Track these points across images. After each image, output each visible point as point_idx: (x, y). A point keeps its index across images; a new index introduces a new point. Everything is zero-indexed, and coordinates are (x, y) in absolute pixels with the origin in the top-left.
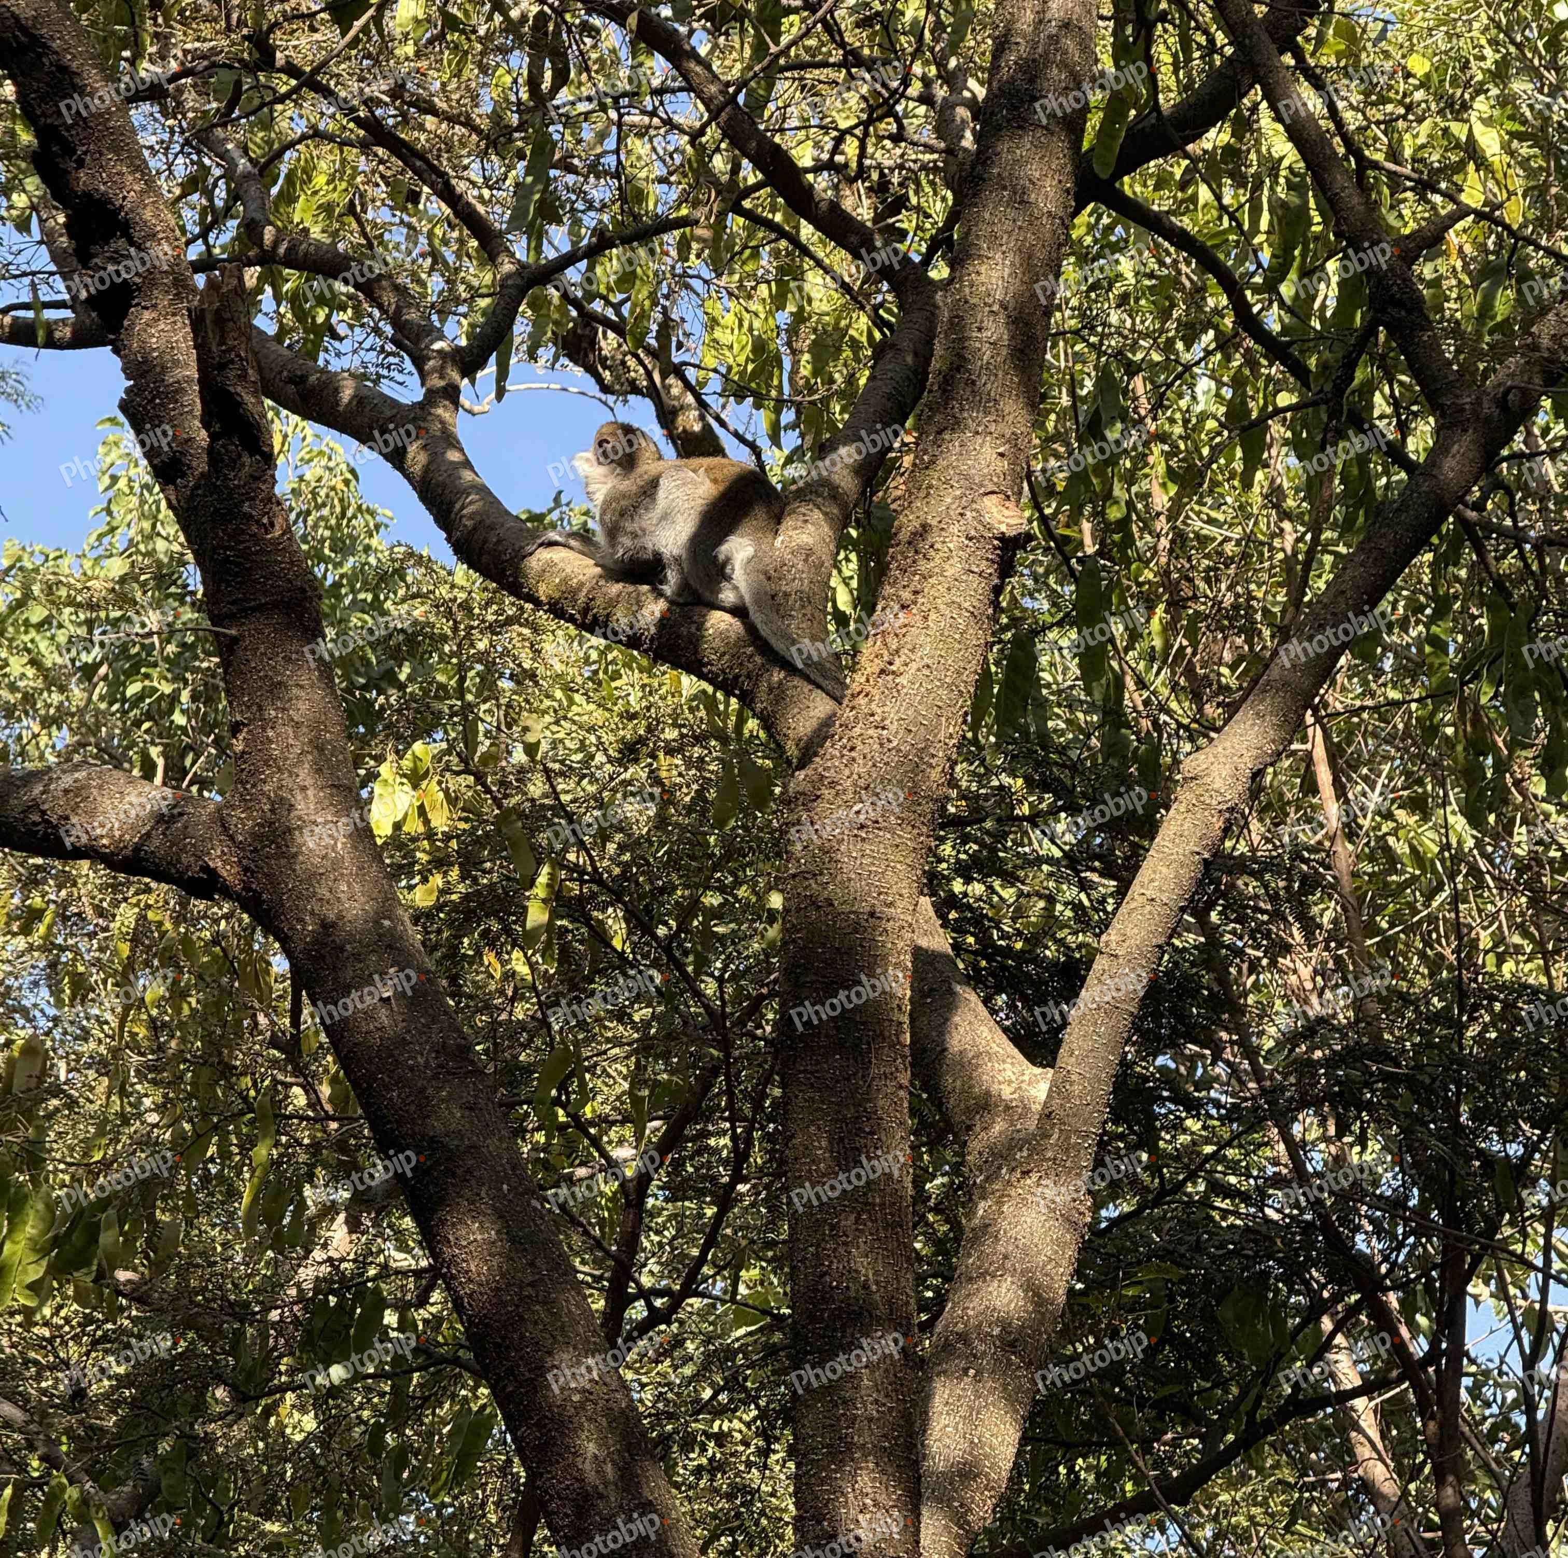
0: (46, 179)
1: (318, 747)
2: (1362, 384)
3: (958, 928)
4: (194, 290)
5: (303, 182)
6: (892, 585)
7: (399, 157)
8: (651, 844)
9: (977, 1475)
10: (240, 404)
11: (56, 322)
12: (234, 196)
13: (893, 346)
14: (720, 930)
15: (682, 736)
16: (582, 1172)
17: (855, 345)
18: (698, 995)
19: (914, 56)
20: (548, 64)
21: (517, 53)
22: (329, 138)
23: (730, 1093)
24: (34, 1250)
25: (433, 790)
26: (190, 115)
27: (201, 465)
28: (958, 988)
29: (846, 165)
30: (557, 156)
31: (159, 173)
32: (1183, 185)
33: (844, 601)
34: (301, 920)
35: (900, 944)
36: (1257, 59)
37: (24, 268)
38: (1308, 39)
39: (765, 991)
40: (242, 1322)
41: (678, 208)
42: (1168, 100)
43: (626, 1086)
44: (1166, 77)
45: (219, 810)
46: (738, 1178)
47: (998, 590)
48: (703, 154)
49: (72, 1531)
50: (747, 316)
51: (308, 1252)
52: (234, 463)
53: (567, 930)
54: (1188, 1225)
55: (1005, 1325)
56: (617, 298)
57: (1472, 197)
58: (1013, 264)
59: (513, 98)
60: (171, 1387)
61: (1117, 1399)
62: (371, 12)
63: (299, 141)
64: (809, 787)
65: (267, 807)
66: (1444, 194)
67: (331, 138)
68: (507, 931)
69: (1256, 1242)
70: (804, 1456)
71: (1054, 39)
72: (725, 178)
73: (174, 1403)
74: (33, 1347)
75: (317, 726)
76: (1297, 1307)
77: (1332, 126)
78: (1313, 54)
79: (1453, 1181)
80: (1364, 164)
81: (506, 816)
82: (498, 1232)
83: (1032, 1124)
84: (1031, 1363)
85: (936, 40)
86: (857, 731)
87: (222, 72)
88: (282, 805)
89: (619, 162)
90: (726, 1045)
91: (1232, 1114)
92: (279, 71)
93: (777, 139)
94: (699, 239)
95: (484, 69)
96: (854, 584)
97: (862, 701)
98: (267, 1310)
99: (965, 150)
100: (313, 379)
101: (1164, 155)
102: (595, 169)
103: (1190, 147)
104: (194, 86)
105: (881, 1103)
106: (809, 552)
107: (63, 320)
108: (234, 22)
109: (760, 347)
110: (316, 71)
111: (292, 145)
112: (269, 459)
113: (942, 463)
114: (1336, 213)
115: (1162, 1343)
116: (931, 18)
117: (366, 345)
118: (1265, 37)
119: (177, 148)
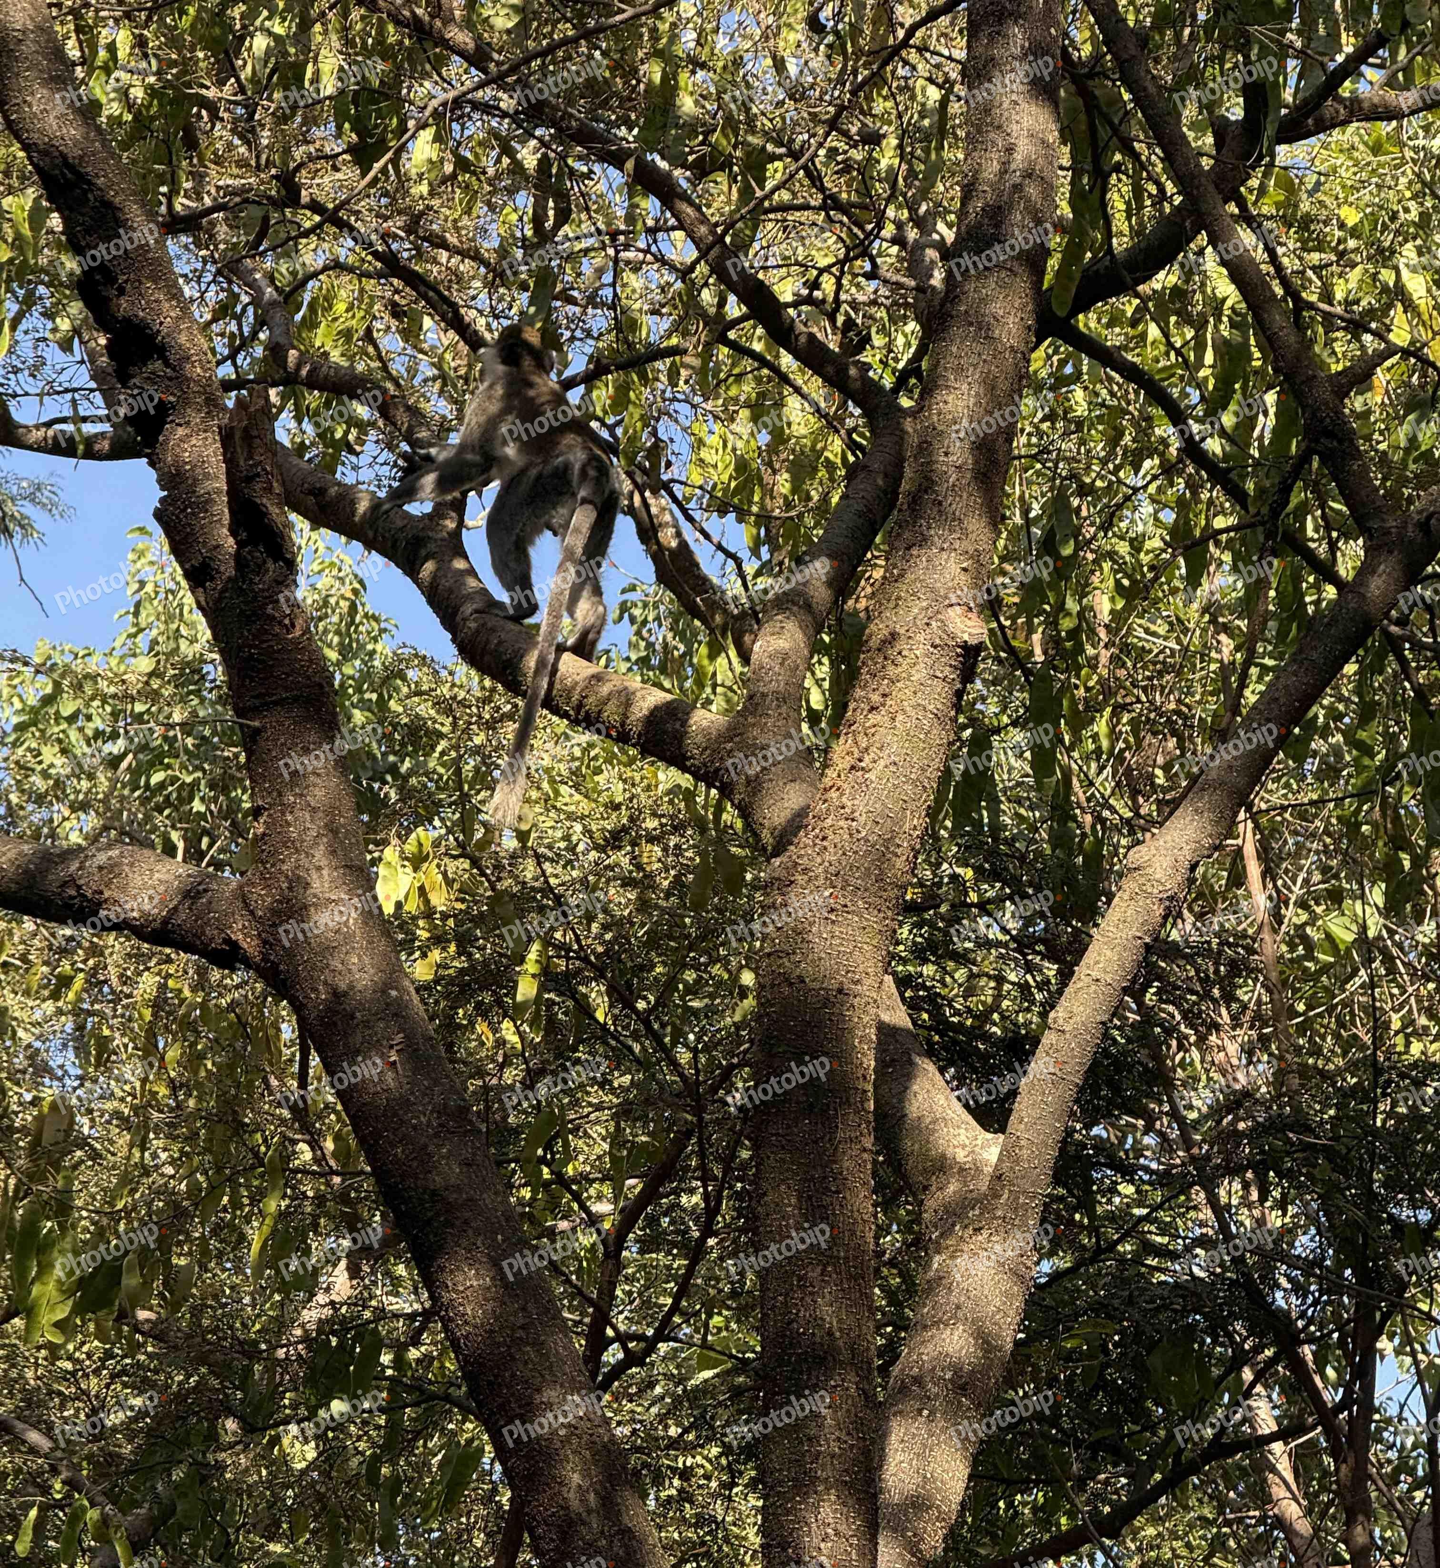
0: (89, 304)
1: (332, 830)
2: (1297, 508)
3: (913, 1006)
4: (225, 408)
5: (325, 309)
6: (864, 688)
7: (414, 288)
8: (632, 924)
9: (930, 1507)
10: (266, 514)
11: (96, 435)
12: (260, 323)
13: (865, 467)
14: (695, 1004)
15: (662, 825)
16: (563, 1225)
17: (830, 466)
18: (674, 1063)
19: (888, 201)
20: (551, 204)
21: (523, 193)
22: (349, 269)
23: (702, 1154)
24: (63, 1292)
25: (432, 874)
26: (222, 246)
27: (229, 570)
28: (918, 1060)
29: (824, 301)
30: (559, 288)
31: (192, 301)
32: (1134, 323)
33: (816, 700)
34: (315, 990)
35: (866, 1019)
36: (1204, 207)
37: (66, 385)
38: (1251, 191)
39: (735, 1061)
40: (250, 1358)
41: (669, 337)
42: (1120, 244)
43: (606, 1147)
44: (1120, 223)
45: (241, 887)
46: (708, 1231)
47: (959, 694)
48: (692, 291)
49: (90, 1549)
50: (730, 437)
51: (312, 1295)
52: (260, 569)
53: (554, 1003)
54: (1120, 1280)
55: (957, 1369)
56: (611, 420)
57: (1400, 337)
58: (977, 394)
59: (519, 234)
60: (184, 1419)
61: (1054, 1440)
62: (389, 155)
63: (322, 272)
64: (784, 873)
65: (285, 885)
66: (1375, 333)
67: (350, 270)
68: (499, 1003)
69: (1183, 1297)
70: (772, 1488)
71: (1017, 188)
72: (712, 311)
73: (188, 1433)
74: (57, 1380)
75: (331, 811)
76: (1221, 1359)
77: (1272, 270)
78: (1255, 203)
79: (1365, 1244)
80: (1301, 305)
81: (498, 898)
82: (493, 1279)
83: (983, 1185)
84: (980, 1405)
85: (908, 186)
86: (829, 822)
87: (251, 207)
88: (298, 883)
89: (615, 295)
90: (698, 1111)
91: (1163, 1179)
92: (304, 207)
93: (761, 276)
94: (687, 366)
95: (492, 207)
96: (826, 685)
97: (833, 794)
98: (273, 1348)
99: (934, 288)
100: (333, 491)
101: (1117, 294)
102: (592, 300)
103: (1140, 288)
104: (226, 220)
105: (846, 1164)
106: (784, 657)
107: (103, 434)
108: (263, 160)
109: (742, 466)
110: (337, 209)
111: (315, 275)
112: (291, 566)
113: (910, 577)
114: (1274, 351)
115: (1096, 1388)
116: (904, 167)
117: (380, 460)
118: (1211, 188)
119: (210, 278)
